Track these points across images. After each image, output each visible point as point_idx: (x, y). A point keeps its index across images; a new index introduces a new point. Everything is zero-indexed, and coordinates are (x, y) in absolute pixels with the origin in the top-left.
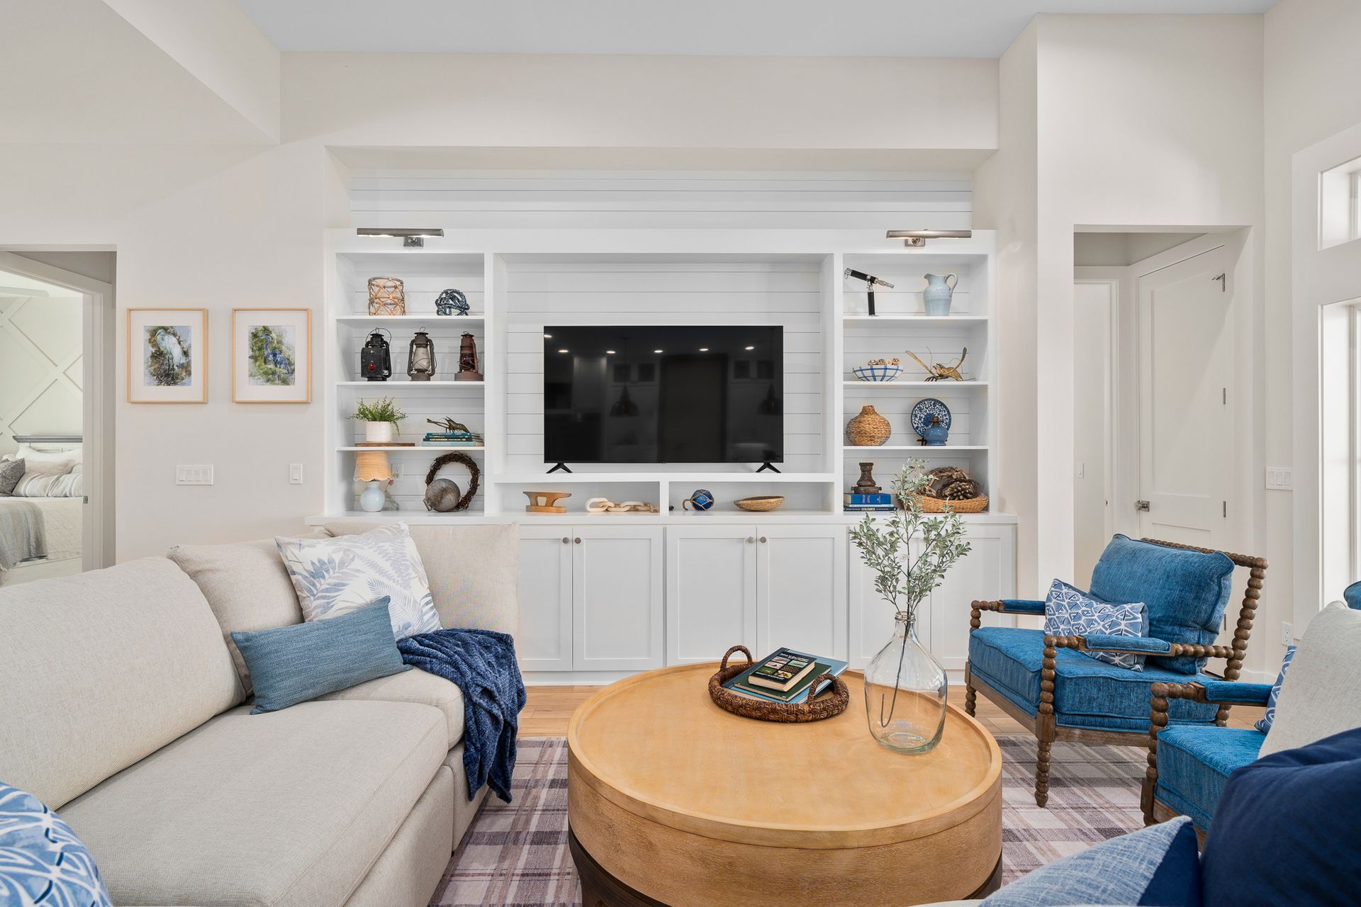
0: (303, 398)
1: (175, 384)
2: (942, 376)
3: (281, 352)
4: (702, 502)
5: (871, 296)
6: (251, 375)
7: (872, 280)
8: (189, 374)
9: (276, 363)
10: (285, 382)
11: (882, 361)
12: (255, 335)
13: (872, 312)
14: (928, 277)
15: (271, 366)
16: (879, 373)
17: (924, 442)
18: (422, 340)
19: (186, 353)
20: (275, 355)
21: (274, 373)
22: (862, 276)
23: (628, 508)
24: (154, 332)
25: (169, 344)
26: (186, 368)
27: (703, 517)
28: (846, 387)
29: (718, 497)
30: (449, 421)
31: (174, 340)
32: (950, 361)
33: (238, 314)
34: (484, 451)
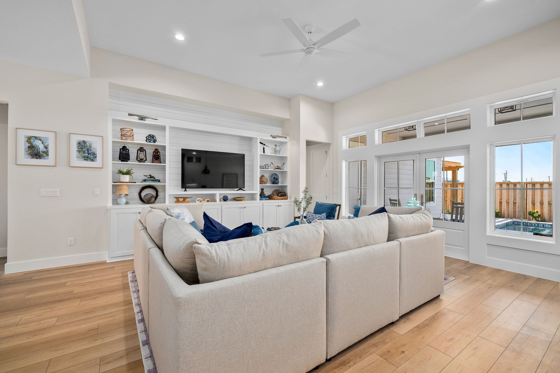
0: (101, 167)
1: (40, 158)
2: (278, 168)
3: (91, 150)
4: (225, 199)
5: (264, 148)
6: (77, 157)
7: (264, 145)
8: (48, 155)
9: (89, 154)
10: (92, 160)
11: (267, 165)
12: (79, 143)
13: (264, 152)
14: (275, 145)
15: (87, 155)
16: (267, 167)
17: (273, 183)
18: (141, 150)
19: (46, 147)
20: (88, 151)
21: (88, 157)
22: (262, 144)
23: (207, 201)
24: (29, 139)
25: (38, 144)
26: (47, 153)
27: (225, 203)
28: (260, 170)
29: (229, 197)
30: (150, 175)
31: (40, 142)
32: (280, 165)
33: (71, 135)
34: (165, 185)
